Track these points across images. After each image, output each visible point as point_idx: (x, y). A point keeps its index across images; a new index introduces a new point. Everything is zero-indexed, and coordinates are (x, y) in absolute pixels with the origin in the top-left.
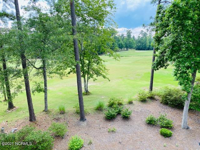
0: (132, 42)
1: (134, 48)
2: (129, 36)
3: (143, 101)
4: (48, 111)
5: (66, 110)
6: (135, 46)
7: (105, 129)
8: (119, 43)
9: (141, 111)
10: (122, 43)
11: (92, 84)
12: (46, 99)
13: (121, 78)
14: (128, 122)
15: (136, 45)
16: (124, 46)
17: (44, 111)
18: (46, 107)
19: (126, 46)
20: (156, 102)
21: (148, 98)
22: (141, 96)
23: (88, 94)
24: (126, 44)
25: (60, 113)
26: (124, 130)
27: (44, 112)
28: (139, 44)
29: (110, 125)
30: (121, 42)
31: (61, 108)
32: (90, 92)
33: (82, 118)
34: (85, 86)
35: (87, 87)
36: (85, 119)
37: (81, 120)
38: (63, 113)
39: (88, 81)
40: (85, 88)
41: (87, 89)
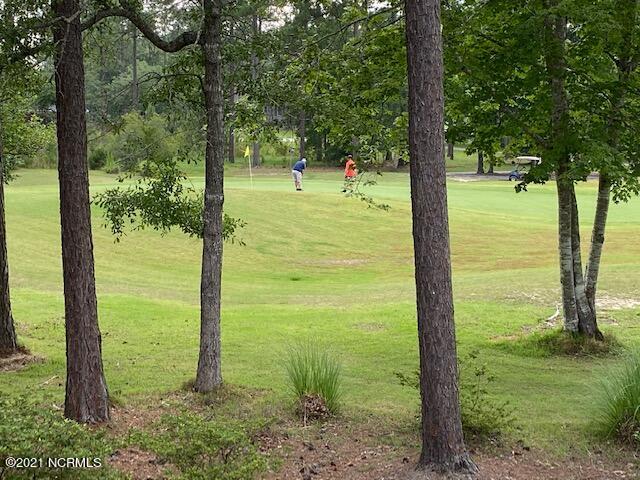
4: (220, 389)
5: (348, 400)
17: (192, 386)
18: (208, 354)
23: (594, 350)
27: (190, 394)
31: (311, 374)
32: (620, 338)
33: (435, 445)
34: (569, 279)
35: (590, 293)
36: (463, 465)
37: (423, 462)
38: (316, 416)
39: (598, 238)
40: (568, 298)
41: (591, 304)
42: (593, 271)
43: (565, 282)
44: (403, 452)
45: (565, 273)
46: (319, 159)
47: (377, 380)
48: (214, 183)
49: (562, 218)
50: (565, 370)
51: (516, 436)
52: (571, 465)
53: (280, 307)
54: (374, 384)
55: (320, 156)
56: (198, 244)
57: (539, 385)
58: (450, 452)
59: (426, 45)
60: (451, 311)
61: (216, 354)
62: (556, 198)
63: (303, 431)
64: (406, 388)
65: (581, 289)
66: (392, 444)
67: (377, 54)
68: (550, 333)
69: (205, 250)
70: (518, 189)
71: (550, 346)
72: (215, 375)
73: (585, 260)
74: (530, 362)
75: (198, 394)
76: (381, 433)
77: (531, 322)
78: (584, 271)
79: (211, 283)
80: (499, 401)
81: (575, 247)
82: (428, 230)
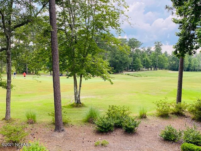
0: (162, 58)
1: (166, 69)
2: (158, 49)
3: (164, 115)
4: (10, 119)
5: (38, 119)
6: (167, 65)
7: (92, 143)
8: (143, 59)
9: (157, 127)
10: (149, 59)
11: (90, 97)
12: (8, 99)
13: (137, 92)
14: (131, 137)
15: (170, 63)
16: (151, 63)
17: (4, 119)
18: (8, 112)
19: (154, 64)
20: (186, 118)
21: (172, 114)
22: (161, 108)
23: (80, 106)
24: (154, 61)
25: (28, 123)
26: (122, 145)
27: (4, 121)
28: (174, 62)
29: (101, 140)
30: (147, 57)
31: (30, 115)
32: (84, 104)
33: (58, 127)
34: (76, 94)
35: (79, 96)
36: (63, 130)
37: (55, 130)
38: (32, 123)
39: (80, 86)
40: (75, 97)
41: (79, 98)
42: (80, 92)
43: (75, 94)
44: (50, 128)
45: (75, 93)
46: (19, 73)
47: (41, 115)
48: (9, 78)
49: (74, 83)
50: (76, 110)
51: (70, 123)
52: (81, 128)
53: (18, 102)
54: (41, 116)
55: (20, 72)
56: (6, 90)
57: (72, 113)
58: (61, 128)
59: (56, 52)
60: (61, 101)
61: (10, 112)
62: (73, 79)
63: (29, 126)
64: (50, 116)
65: (78, 95)
66: (48, 127)
67: (40, 53)
68: (73, 103)
69: (7, 91)
70: (67, 78)
71: (73, 106)
72: (9, 117)
73: (78, 90)
74: (69, 109)
75: (6, 121)
76: (45, 125)
77: (68, 102)
78: (78, 92)
79: (9, 98)
80: (67, 117)
81: (77, 88)
82: (56, 86)
